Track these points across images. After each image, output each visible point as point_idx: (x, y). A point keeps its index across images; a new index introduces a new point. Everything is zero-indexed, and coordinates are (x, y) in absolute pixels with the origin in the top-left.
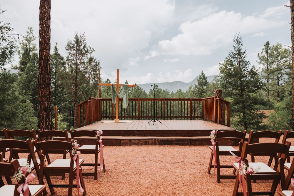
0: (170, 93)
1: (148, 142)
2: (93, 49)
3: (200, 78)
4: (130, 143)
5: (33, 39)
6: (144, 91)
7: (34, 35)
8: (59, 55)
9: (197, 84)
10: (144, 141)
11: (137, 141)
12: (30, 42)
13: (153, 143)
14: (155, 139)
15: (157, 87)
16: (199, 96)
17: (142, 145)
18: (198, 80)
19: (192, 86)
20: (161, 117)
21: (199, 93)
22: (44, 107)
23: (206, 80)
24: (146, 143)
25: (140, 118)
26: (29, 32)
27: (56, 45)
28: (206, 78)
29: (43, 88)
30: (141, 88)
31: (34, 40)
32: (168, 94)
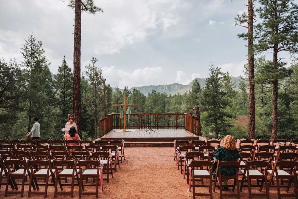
0: (168, 96)
1: (146, 145)
2: (96, 59)
3: (194, 85)
4: (135, 146)
5: (42, 52)
6: (143, 94)
7: (43, 48)
8: (67, 67)
9: (191, 91)
10: (143, 144)
11: (139, 145)
12: (40, 55)
13: (149, 146)
14: (150, 143)
15: (155, 92)
16: (194, 102)
17: (142, 147)
18: (192, 87)
19: (187, 91)
20: (156, 127)
21: (193, 99)
22: (77, 122)
23: (200, 87)
24: (145, 146)
25: (141, 128)
26: (39, 46)
27: (64, 58)
28: (200, 85)
29: (76, 109)
30: (139, 92)
31: (44, 53)
32: (166, 97)
